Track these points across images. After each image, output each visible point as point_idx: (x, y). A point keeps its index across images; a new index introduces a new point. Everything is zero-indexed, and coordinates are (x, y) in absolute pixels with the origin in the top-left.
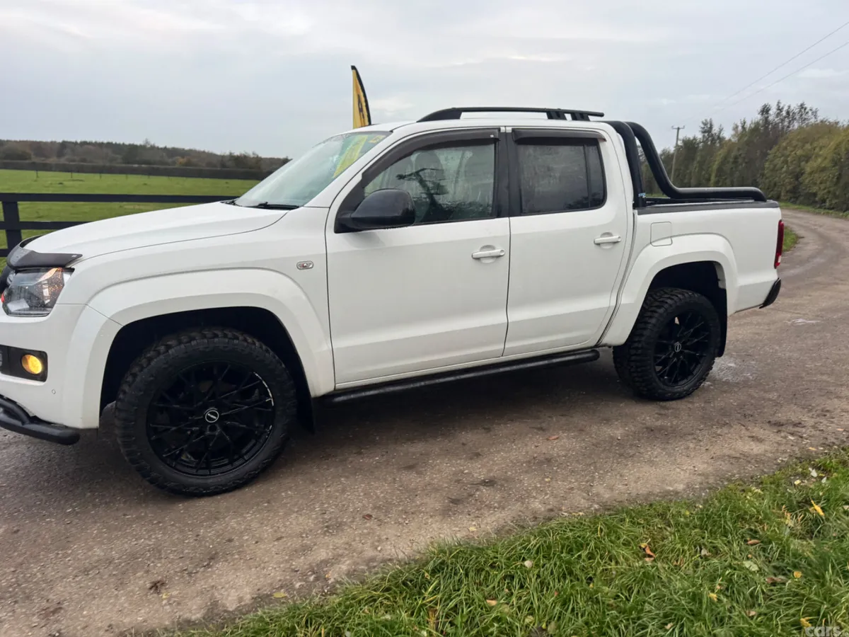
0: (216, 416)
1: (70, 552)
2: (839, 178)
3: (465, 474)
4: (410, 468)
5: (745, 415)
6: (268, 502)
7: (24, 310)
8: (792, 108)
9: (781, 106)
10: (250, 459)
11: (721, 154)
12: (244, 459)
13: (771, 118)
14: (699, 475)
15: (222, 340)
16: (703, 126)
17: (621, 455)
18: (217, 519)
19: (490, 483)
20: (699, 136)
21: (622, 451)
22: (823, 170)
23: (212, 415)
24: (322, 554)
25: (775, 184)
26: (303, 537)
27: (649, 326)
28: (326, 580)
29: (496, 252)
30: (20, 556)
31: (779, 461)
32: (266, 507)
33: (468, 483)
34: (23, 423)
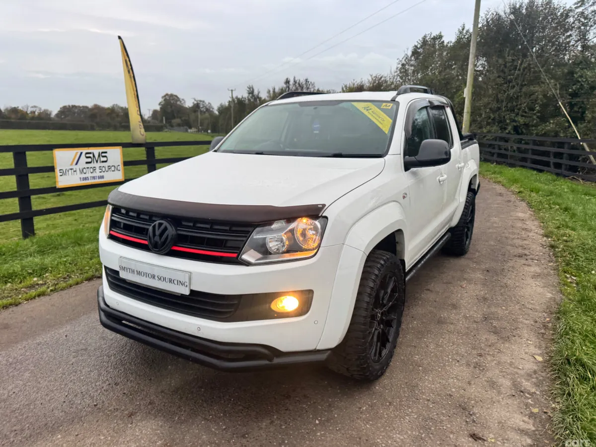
8: (301, 81)
9: (296, 79)
13: (291, 87)
16: (248, 89)
20: (246, 95)
34: (270, 360)
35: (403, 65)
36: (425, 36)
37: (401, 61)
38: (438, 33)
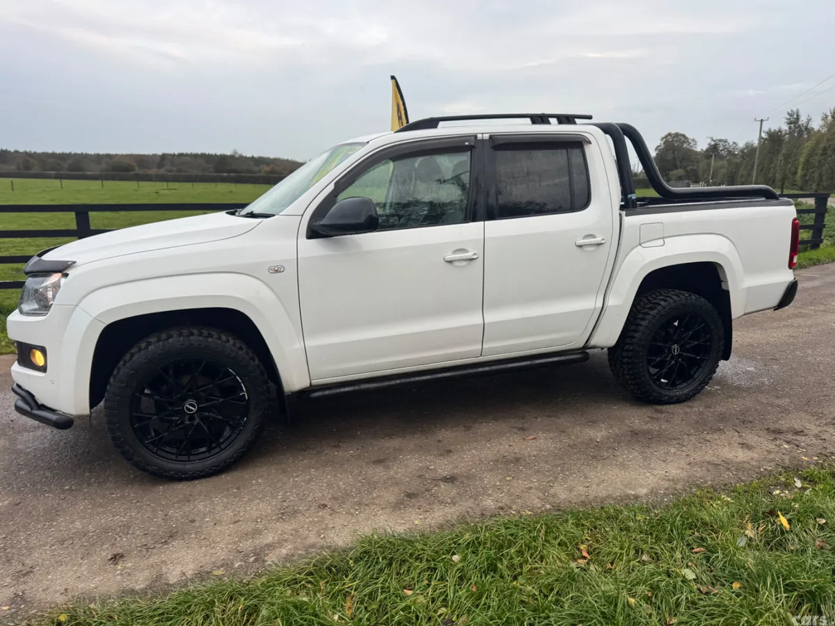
0: (195, 408)
1: (55, 524)
3: (431, 469)
4: (379, 462)
5: (744, 421)
6: (238, 489)
7: (35, 310)
10: (226, 447)
11: (808, 145)
12: (221, 447)
14: (669, 480)
15: (196, 338)
16: (788, 117)
17: (594, 457)
18: (189, 501)
19: (451, 479)
20: (785, 128)
21: (596, 453)
23: (191, 406)
24: (269, 538)
26: (257, 522)
27: (641, 328)
28: (264, 561)
29: (469, 255)
30: (13, 525)
31: (762, 470)
32: (234, 493)
33: (429, 479)
34: (32, 409)
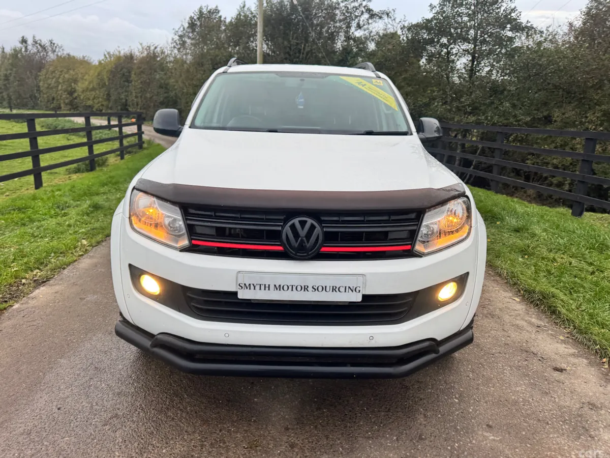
2: (109, 95)
8: (43, 42)
9: (37, 39)
22: (93, 89)
25: (53, 99)
34: (437, 352)
35: (181, 36)
36: (201, 8)
37: (177, 31)
38: (214, 7)
